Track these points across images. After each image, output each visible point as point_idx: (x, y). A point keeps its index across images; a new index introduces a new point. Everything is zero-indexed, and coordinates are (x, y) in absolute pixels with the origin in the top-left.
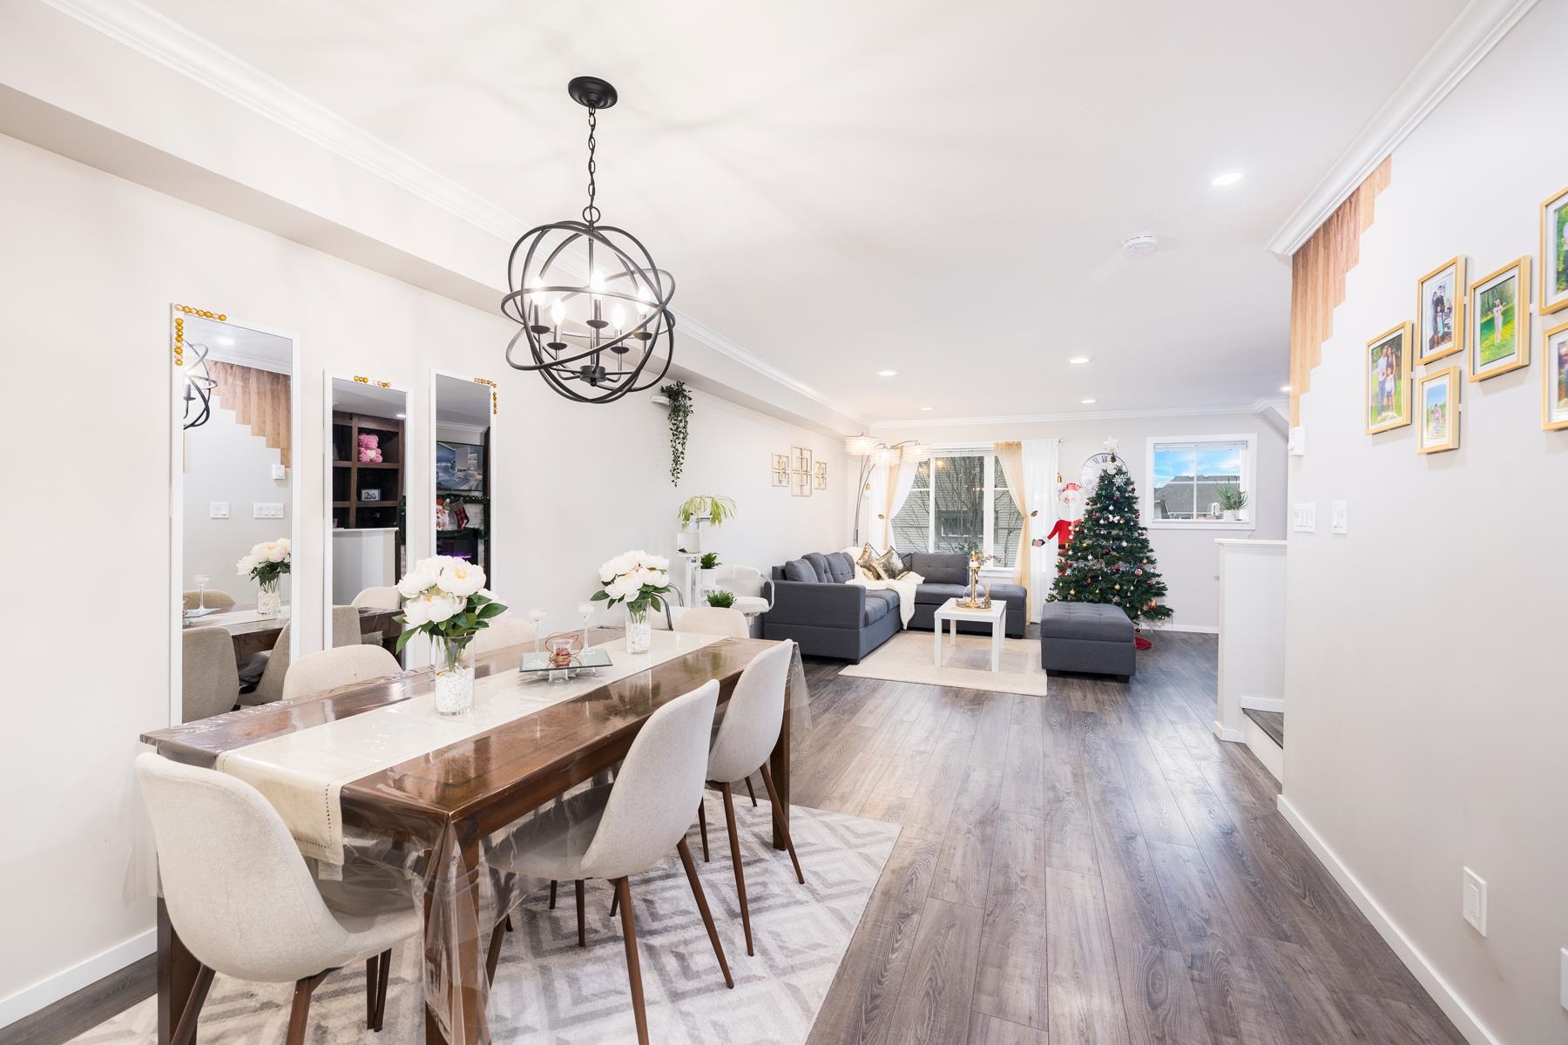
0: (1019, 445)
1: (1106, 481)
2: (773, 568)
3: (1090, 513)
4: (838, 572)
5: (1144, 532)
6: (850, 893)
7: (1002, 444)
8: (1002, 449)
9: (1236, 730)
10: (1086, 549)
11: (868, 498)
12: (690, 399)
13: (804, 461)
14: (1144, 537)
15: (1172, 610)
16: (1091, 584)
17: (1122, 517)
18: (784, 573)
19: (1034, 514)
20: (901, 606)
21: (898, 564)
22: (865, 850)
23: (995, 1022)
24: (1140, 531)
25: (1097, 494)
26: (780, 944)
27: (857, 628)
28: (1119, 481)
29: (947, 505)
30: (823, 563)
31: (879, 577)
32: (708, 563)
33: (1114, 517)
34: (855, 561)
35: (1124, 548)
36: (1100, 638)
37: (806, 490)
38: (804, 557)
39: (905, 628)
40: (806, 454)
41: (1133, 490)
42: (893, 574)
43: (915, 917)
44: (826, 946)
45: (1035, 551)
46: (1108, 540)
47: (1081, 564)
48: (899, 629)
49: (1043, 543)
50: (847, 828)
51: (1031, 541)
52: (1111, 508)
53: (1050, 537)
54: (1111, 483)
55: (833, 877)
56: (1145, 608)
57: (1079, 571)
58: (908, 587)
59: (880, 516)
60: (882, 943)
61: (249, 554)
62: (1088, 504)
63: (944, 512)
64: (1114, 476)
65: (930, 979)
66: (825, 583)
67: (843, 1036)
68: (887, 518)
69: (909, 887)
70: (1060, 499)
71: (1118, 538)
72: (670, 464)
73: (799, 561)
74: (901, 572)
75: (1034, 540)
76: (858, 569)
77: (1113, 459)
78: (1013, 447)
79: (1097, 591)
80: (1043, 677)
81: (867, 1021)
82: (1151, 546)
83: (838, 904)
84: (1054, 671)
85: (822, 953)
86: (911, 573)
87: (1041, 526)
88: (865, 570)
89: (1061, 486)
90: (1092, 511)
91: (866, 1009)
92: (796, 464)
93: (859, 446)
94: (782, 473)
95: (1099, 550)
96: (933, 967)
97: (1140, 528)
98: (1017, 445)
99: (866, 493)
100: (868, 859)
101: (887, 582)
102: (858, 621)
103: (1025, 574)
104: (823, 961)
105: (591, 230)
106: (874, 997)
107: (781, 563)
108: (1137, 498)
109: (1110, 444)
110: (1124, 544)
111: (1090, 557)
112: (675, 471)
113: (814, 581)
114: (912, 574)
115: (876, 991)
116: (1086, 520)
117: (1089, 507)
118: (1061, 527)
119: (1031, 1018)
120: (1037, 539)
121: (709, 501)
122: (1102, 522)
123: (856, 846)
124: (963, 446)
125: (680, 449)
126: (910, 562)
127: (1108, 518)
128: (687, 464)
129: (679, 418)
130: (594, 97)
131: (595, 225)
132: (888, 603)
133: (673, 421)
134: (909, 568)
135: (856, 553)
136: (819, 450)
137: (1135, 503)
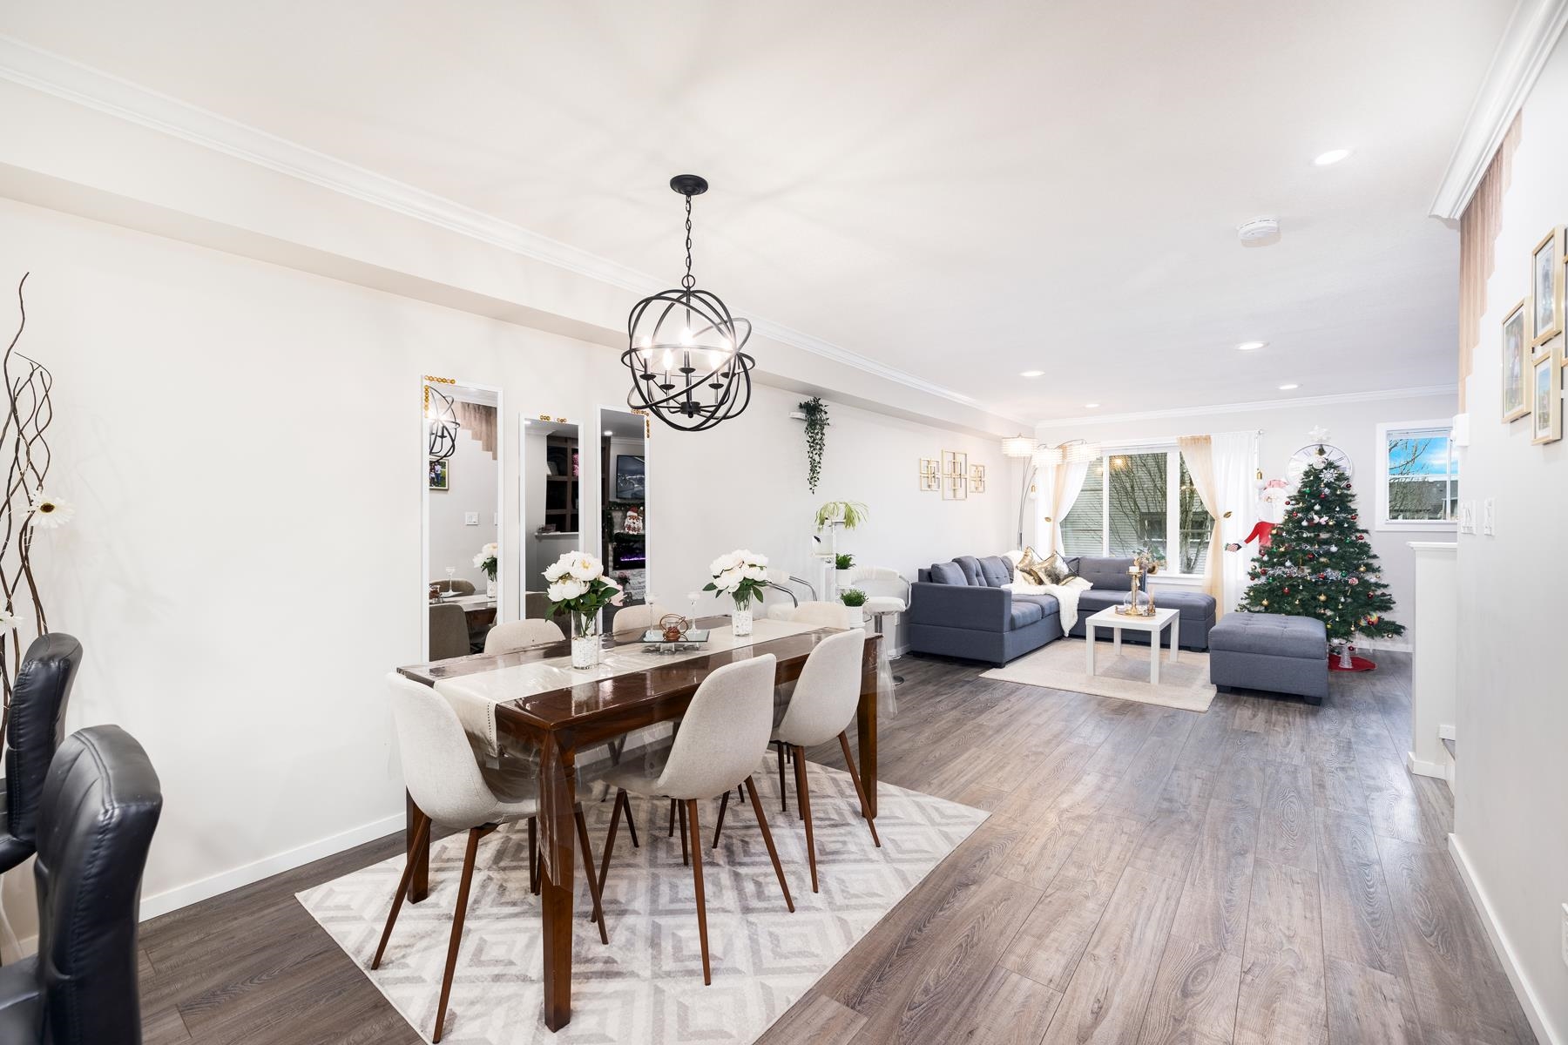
0: (1208, 439)
1: (1313, 476)
2: (919, 570)
3: (1290, 513)
4: (993, 576)
5: (1364, 535)
6: (919, 860)
7: (1186, 439)
8: (1187, 444)
9: (1432, 764)
10: (1283, 554)
11: (1033, 500)
12: (826, 413)
13: (958, 466)
14: (1363, 541)
15: (1403, 628)
16: (1288, 595)
17: (1331, 518)
18: (931, 575)
19: (1228, 515)
20: (1062, 613)
21: (1063, 569)
22: (945, 829)
23: (1015, 977)
24: (1358, 535)
25: (1299, 492)
26: (843, 887)
27: (1001, 631)
28: (1328, 476)
29: (1148, 506)
30: (975, 566)
31: (1041, 582)
32: (843, 564)
33: (1320, 518)
34: (1015, 565)
35: (1333, 553)
36: (1282, 653)
37: (961, 493)
38: (954, 560)
39: (1067, 635)
40: (960, 458)
41: (1348, 487)
42: (1056, 579)
43: (973, 888)
44: (881, 896)
45: (1229, 557)
46: (1312, 544)
47: (1278, 571)
48: (1059, 636)
49: (1239, 547)
50: (937, 809)
51: (1224, 545)
52: (1317, 507)
53: (1248, 540)
54: (1318, 479)
55: (908, 846)
56: (1363, 623)
57: (1274, 579)
58: (1070, 594)
59: (1048, 519)
60: (933, 902)
61: (481, 552)
62: (1288, 503)
63: (1146, 514)
64: (1321, 471)
65: (968, 935)
66: (977, 586)
67: (873, 962)
68: (1054, 521)
69: (977, 864)
70: (1260, 498)
71: (1327, 542)
72: (807, 473)
73: (947, 565)
74: (1066, 577)
75: (1228, 545)
76: (1018, 574)
77: (1321, 452)
78: (1201, 442)
79: (1297, 602)
80: (1212, 692)
81: (898, 955)
82: (1374, 551)
83: (905, 867)
84: (1224, 687)
85: (876, 900)
86: (1078, 578)
87: (1233, 528)
88: (1026, 575)
89: (1261, 483)
90: (1293, 510)
91: (900, 947)
92: (948, 468)
93: (1018, 447)
94: (931, 477)
95: (1300, 555)
96: (974, 927)
97: (1358, 531)
98: (1206, 439)
99: (1032, 495)
100: (946, 836)
101: (1050, 587)
102: (1002, 624)
103: (1217, 582)
104: (875, 906)
105: (688, 293)
106: (910, 940)
107: (928, 566)
108: (1354, 496)
109: (1317, 434)
110: (1334, 549)
111: (1288, 564)
112: (813, 479)
113: (963, 584)
114: (1079, 580)
115: (914, 935)
116: (1286, 522)
117: (1289, 508)
118: (1260, 529)
119: (1051, 981)
120: (1231, 542)
121: (842, 507)
122: (1305, 523)
123: (939, 824)
124: (1142, 443)
125: (817, 459)
126: (1077, 568)
127: (1313, 519)
128: (823, 473)
129: (816, 431)
130: (689, 189)
131: (691, 290)
132: (1043, 609)
133: (810, 434)
134: (1075, 573)
135: (1016, 557)
136: (974, 451)
137: (1350, 501)
